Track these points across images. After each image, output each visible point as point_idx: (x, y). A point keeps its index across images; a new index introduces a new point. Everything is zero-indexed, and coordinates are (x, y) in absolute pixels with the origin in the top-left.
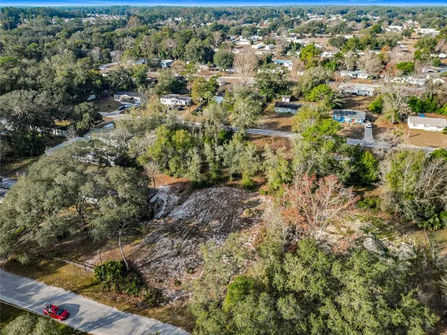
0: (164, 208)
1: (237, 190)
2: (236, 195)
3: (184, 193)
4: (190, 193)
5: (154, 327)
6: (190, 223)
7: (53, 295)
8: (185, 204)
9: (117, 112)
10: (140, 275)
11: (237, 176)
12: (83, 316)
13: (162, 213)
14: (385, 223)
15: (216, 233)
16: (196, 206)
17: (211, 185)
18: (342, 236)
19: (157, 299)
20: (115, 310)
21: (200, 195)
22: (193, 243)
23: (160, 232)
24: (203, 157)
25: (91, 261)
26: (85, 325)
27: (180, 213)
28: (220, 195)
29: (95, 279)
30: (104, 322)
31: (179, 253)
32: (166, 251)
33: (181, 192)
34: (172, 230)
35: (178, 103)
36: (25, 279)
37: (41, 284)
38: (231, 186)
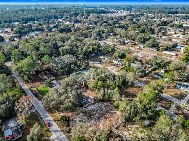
0: (87, 104)
1: (112, 106)
2: (110, 108)
3: (96, 101)
4: (97, 102)
5: (64, 138)
6: (91, 112)
7: (50, 119)
8: (94, 105)
9: (98, 62)
10: (69, 123)
11: (114, 101)
12: (52, 128)
13: (86, 106)
14: (153, 139)
15: (95, 119)
16: (96, 107)
17: (105, 102)
18: (132, 137)
19: (69, 131)
20: (59, 129)
21: (100, 104)
22: (87, 119)
23: (81, 112)
24: (105, 92)
25: (62, 114)
26: (52, 130)
27: (90, 108)
28: (106, 106)
29: (60, 119)
30: (55, 131)
31: (82, 121)
32: (79, 119)
33: (95, 101)
34: (85, 113)
35: (119, 63)
36: (47, 113)
37: (49, 115)
38: (111, 104)
